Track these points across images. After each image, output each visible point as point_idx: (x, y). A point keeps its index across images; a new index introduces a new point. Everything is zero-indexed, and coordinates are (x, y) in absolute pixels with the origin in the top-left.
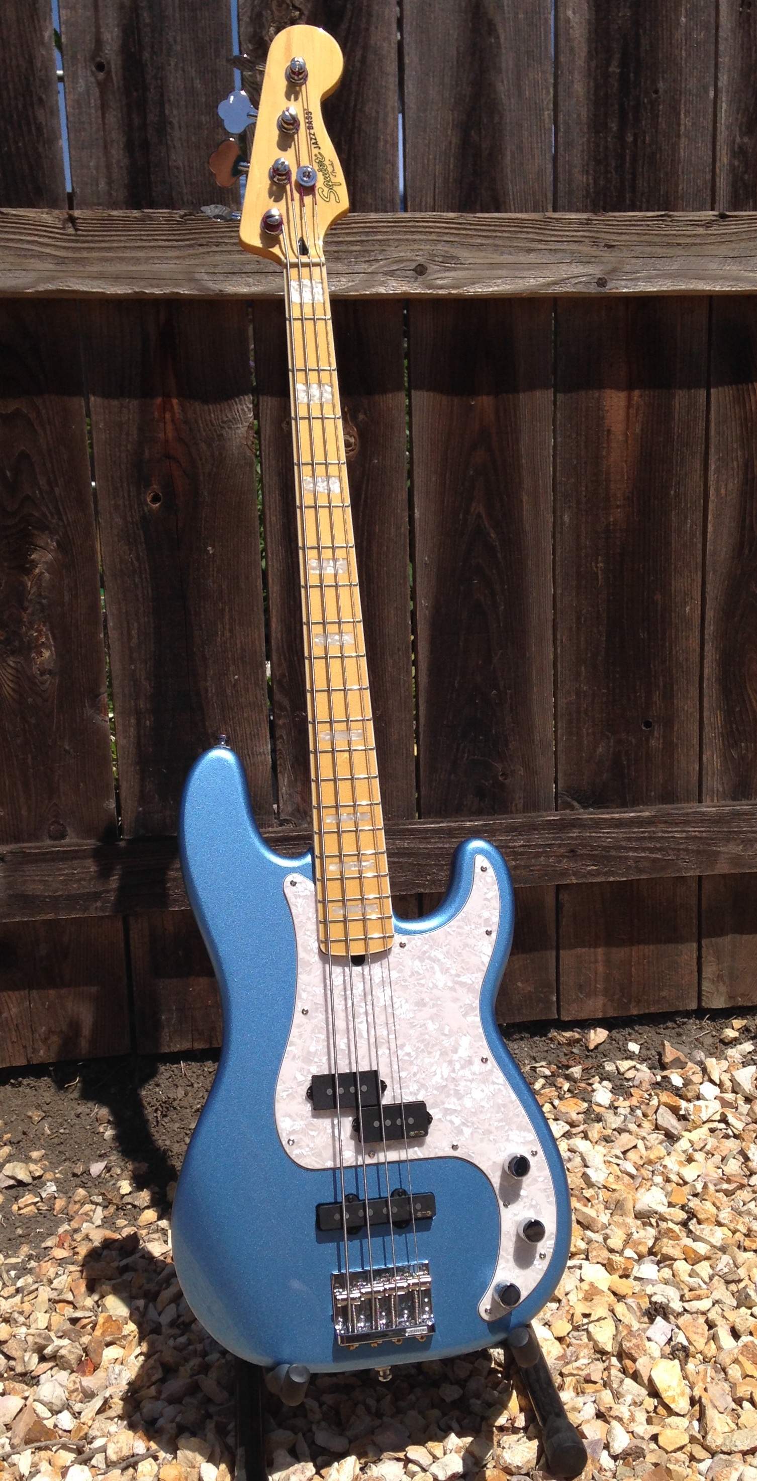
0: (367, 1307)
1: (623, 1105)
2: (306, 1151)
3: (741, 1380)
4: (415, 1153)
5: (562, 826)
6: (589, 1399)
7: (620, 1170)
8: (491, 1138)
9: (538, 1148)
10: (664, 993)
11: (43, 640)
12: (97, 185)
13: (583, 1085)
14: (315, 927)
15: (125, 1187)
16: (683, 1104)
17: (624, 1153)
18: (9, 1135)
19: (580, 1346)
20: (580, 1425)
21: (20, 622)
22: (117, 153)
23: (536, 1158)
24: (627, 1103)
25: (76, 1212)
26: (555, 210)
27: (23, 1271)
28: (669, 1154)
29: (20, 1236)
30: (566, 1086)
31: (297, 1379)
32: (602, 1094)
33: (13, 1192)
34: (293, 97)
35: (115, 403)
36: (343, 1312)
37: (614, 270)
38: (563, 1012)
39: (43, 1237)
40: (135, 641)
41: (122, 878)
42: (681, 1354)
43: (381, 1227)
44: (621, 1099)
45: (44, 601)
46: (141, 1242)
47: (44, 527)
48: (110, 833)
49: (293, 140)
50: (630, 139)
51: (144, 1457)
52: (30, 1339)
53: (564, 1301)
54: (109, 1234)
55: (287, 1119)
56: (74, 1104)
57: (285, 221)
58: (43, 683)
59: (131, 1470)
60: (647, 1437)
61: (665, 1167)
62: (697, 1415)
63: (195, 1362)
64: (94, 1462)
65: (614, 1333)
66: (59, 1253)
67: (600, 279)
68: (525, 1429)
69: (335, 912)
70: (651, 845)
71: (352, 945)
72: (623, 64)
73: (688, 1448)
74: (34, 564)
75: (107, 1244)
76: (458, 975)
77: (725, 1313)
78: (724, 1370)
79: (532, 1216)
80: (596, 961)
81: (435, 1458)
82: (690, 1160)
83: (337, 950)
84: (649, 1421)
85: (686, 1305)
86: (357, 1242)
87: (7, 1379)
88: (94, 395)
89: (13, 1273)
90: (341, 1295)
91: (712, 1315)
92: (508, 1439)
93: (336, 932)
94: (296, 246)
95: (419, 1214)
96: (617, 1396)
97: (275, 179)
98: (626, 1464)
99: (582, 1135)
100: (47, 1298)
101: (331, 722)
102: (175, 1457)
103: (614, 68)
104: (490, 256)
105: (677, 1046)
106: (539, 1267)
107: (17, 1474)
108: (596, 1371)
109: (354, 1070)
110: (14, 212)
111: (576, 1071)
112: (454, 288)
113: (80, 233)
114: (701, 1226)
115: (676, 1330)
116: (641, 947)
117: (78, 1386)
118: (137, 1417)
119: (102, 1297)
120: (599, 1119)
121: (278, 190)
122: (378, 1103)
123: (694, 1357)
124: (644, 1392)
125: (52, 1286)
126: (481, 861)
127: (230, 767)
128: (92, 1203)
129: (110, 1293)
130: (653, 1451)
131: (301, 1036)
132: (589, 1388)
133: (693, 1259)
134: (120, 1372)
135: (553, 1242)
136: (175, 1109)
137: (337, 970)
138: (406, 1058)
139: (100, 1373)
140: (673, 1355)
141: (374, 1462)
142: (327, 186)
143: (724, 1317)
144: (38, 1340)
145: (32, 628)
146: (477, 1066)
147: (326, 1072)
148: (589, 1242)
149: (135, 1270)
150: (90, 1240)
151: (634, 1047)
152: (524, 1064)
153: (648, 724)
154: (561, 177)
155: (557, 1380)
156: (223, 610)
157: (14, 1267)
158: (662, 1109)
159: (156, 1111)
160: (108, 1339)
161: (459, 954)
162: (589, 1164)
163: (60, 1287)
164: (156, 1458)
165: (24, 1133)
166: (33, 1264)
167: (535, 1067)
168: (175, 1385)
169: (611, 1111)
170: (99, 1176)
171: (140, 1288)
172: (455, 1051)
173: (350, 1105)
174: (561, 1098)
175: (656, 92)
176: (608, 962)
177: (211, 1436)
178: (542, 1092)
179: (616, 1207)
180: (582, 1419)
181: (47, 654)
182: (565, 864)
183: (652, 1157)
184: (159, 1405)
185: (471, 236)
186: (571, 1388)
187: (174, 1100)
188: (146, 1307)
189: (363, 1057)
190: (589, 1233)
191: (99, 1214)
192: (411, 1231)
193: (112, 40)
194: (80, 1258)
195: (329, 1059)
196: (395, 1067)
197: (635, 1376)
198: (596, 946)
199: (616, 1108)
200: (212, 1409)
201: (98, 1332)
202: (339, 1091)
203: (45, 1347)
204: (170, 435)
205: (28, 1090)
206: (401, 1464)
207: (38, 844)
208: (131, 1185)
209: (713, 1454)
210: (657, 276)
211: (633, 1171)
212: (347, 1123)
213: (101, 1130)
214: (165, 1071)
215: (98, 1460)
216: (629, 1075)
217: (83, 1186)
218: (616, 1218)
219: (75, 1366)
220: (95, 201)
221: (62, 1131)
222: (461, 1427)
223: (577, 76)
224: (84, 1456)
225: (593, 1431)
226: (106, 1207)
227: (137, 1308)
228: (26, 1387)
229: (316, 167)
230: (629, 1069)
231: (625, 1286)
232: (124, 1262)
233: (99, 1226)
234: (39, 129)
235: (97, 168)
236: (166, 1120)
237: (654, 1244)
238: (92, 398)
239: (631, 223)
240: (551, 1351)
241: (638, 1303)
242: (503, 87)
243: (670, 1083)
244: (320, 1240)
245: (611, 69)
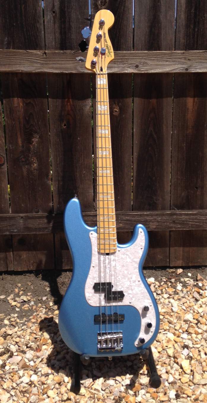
0: (106, 341)
1: (185, 290)
2: (92, 302)
3: (206, 366)
4: (120, 304)
5: (171, 215)
6: (164, 368)
7: (182, 308)
8: (140, 301)
9: (152, 304)
10: (199, 260)
11: (35, 161)
12: (52, 43)
13: (174, 284)
14: (97, 245)
15: (51, 304)
16: (201, 291)
17: (183, 303)
18: (22, 288)
19: (164, 354)
20: (161, 374)
21: (29, 156)
22: (58, 35)
23: (151, 307)
24: (186, 290)
25: (38, 310)
26: (175, 50)
27: (24, 324)
28: (195, 305)
29: (24, 315)
30: (170, 284)
31: (87, 358)
32: (179, 287)
33: (23, 303)
34: (101, 29)
35: (55, 100)
36: (100, 342)
37: (190, 66)
38: (170, 264)
39: (30, 316)
40: (58, 162)
41: (53, 224)
42: (190, 358)
43: (110, 322)
44: (185, 288)
45: (35, 151)
46: (54, 319)
47: (36, 132)
48: (51, 212)
49: (100, 40)
50: (196, 30)
51: (51, 374)
52: (24, 342)
53: (162, 342)
54: (46, 316)
55: (88, 293)
56: (39, 281)
57: (97, 62)
58: (35, 172)
59: (47, 377)
60: (178, 379)
61: (194, 308)
62: (192, 374)
63: (65, 351)
64: (38, 374)
65: (173, 351)
66: (33, 320)
67: (187, 68)
68: (147, 374)
69: (102, 242)
70: (196, 221)
71: (106, 250)
72: (195, 10)
73: (189, 383)
74: (33, 142)
75: (45, 319)
76: (133, 259)
77: (204, 349)
78: (201, 363)
79: (149, 322)
80: (180, 251)
81: (123, 380)
82: (201, 307)
83: (102, 251)
84: (179, 375)
85: (194, 346)
86: (104, 325)
87: (18, 352)
88: (50, 98)
89: (21, 325)
90: (100, 338)
91: (200, 349)
92: (142, 377)
93: (102, 247)
94: (100, 69)
95: (120, 319)
96: (172, 368)
97: (95, 51)
98: (172, 385)
99: (173, 298)
100: (29, 332)
101: (103, 193)
102: (58, 375)
103: (193, 11)
104: (156, 62)
105: (201, 275)
106: (151, 334)
107: (19, 376)
108: (167, 361)
109: (105, 282)
110: (30, 51)
111: (173, 280)
112: (146, 71)
113: (47, 57)
114: (201, 325)
115: (190, 352)
116: (193, 248)
117: (35, 355)
118: (50, 364)
119: (43, 333)
120: (178, 294)
121: (96, 54)
122: (111, 291)
123: (194, 359)
124: (179, 367)
125: (31, 329)
126: (140, 230)
127: (77, 204)
128: (43, 307)
129: (45, 332)
130: (179, 383)
131: (92, 273)
132: (165, 365)
133: (197, 333)
134: (46, 352)
135: (154, 328)
136: (65, 284)
137: (102, 257)
138: (119, 280)
139: (41, 352)
140: (188, 358)
141: (108, 380)
142: (109, 53)
143: (203, 349)
144: (26, 343)
145: (32, 158)
146: (137, 282)
147: (98, 282)
148: (170, 327)
149: (52, 326)
150: (41, 317)
151: (190, 275)
152: (159, 278)
153: (197, 188)
154: (177, 40)
155: (156, 363)
156: (82, 155)
157: (22, 323)
158: (195, 292)
159: (60, 284)
160: (44, 343)
161: (134, 254)
162: (173, 306)
163: (33, 329)
164: (53, 374)
165: (26, 288)
166: (26, 323)
167: (162, 279)
168: (59, 357)
169: (181, 292)
170: (45, 301)
171: (53, 331)
172: (131, 278)
173: (103, 291)
174: (168, 287)
175: (204, 17)
176: (183, 251)
177: (67, 370)
178: (163, 285)
179: (179, 318)
180: (162, 373)
181: (35, 165)
182: (172, 225)
183: (191, 305)
184: (56, 361)
185: (151, 57)
186: (160, 365)
187: (65, 282)
188: (54, 336)
189: (108, 279)
190: (171, 325)
191: (44, 311)
192: (118, 323)
193: (57, 5)
194: (38, 322)
195: (99, 279)
196: (116, 282)
197: (177, 363)
198: (180, 247)
199: (183, 291)
200: (69, 363)
201: (41, 342)
202: (101, 287)
203: (28, 344)
204: (69, 108)
205: (28, 277)
206: (114, 381)
207: (32, 214)
208: (53, 303)
209: (195, 384)
210: (203, 68)
211: (185, 309)
212: (103, 295)
213: (46, 288)
214: (64, 274)
215: (39, 374)
216: (187, 282)
217: (41, 303)
218: (178, 321)
219: (35, 350)
220: (52, 47)
221: (36, 288)
222: (131, 372)
223: (182, 13)
224: (36, 373)
225: (164, 376)
226: (46, 309)
227: (51, 336)
228: (23, 354)
229: (106, 48)
230: (188, 281)
231: (178, 339)
232: (49, 324)
233: (44, 314)
234: (37, 28)
235: (52, 39)
236: (63, 287)
237: (187, 329)
238: (49, 99)
239: (195, 53)
240: (155, 355)
241: (181, 344)
242: (162, 17)
243: (198, 285)
244: (95, 324)
245: (192, 11)
